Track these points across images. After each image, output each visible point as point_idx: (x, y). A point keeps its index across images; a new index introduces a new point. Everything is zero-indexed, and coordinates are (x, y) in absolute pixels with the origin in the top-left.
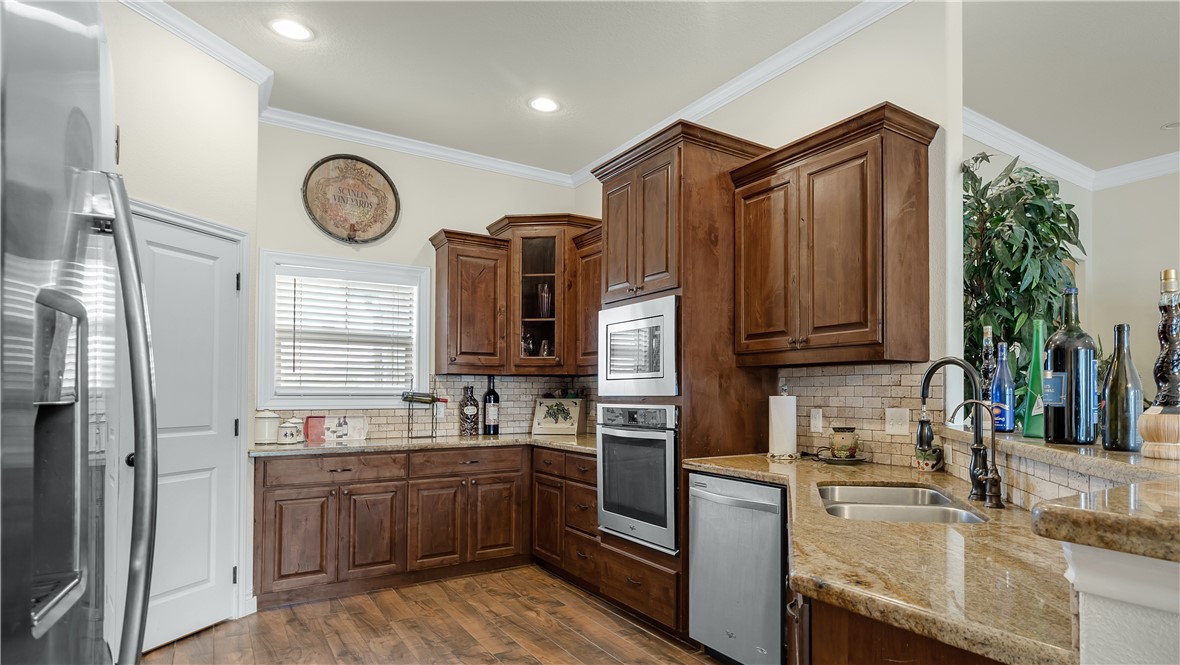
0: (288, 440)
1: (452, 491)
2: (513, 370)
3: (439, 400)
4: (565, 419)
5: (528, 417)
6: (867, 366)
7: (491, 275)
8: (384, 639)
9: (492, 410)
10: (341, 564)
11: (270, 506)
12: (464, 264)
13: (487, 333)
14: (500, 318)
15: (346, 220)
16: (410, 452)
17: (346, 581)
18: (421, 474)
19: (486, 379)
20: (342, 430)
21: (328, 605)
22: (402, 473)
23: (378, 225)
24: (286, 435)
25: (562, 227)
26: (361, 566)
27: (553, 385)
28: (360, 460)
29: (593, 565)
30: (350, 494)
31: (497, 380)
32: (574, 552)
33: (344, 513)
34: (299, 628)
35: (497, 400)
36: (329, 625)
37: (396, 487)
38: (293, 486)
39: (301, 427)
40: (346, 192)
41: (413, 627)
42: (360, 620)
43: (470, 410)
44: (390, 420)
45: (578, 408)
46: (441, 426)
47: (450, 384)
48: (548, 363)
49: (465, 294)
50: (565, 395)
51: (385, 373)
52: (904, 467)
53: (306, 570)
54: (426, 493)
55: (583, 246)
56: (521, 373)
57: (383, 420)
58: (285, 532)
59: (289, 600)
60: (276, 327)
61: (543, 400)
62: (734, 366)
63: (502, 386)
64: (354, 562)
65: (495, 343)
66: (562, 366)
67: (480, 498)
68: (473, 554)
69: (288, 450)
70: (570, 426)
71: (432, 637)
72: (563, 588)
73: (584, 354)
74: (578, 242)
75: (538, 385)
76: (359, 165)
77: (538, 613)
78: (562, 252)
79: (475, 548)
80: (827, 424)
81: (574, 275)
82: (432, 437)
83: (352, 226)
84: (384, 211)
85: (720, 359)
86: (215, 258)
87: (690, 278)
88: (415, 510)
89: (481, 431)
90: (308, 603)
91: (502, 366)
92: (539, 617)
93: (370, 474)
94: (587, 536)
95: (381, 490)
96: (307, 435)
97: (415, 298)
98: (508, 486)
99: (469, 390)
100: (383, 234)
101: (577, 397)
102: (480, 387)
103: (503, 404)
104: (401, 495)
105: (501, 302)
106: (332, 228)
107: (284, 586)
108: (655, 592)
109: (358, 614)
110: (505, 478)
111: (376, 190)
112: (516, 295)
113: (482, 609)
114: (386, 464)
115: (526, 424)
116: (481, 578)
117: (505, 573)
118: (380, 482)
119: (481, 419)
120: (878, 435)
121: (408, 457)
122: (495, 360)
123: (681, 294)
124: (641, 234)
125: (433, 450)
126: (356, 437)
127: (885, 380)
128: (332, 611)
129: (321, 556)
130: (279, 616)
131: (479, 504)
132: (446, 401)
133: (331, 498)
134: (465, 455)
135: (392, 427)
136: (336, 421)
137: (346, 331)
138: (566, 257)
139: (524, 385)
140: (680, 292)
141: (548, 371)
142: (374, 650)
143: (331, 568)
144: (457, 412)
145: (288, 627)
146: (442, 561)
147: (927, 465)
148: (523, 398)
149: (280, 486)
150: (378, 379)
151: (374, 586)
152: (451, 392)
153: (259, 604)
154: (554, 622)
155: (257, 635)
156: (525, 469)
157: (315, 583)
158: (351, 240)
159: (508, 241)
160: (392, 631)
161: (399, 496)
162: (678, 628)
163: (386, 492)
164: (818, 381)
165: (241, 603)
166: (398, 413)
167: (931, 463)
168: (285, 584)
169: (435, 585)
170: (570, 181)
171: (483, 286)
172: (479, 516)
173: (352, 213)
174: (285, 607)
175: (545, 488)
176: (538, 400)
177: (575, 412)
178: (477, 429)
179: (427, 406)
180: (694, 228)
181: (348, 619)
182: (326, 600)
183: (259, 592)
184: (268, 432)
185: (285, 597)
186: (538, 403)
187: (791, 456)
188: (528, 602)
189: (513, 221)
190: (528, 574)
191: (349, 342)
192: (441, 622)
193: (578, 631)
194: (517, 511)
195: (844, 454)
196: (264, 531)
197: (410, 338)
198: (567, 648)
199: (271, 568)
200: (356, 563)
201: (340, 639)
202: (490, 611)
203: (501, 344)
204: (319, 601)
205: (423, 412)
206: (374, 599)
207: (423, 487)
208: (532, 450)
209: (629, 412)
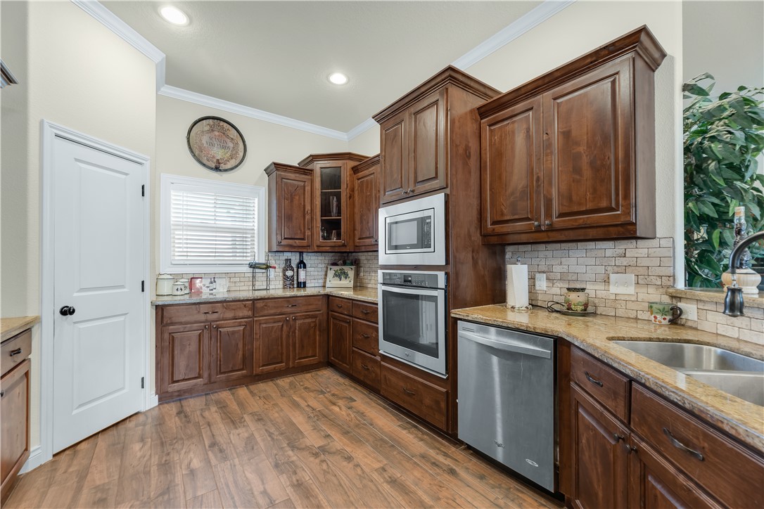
0: (179, 293)
1: (281, 324)
2: (316, 249)
3: (271, 267)
4: (346, 278)
5: (323, 277)
6: (591, 243)
7: (302, 191)
8: (240, 431)
9: (302, 273)
10: (212, 373)
11: (166, 336)
12: (286, 183)
13: (300, 227)
14: (308, 217)
15: (214, 157)
16: (254, 300)
17: (215, 382)
18: (262, 314)
19: (298, 254)
20: (213, 286)
21: (203, 399)
22: (250, 313)
23: (234, 160)
24: (177, 290)
25: (345, 161)
26: (225, 373)
27: (337, 258)
28: (223, 306)
29: (374, 375)
30: (218, 327)
31: (305, 255)
32: (359, 364)
33: (213, 340)
34: (184, 419)
35: (305, 267)
36: (204, 417)
37: (246, 322)
38: (181, 323)
39: (187, 285)
40: (214, 139)
41: (259, 420)
42: (224, 413)
43: (289, 273)
44: (242, 279)
45: (353, 272)
46: (272, 283)
47: (277, 258)
48: (337, 244)
49: (286, 201)
50: (345, 264)
51: (238, 251)
52: (629, 318)
53: (190, 377)
54: (264, 326)
55: (359, 172)
56: (320, 251)
57: (238, 280)
58: (176, 352)
59: (179, 396)
60: (172, 222)
61: (331, 267)
62: (481, 244)
63: (308, 259)
64: (220, 370)
65: (304, 233)
66: (346, 246)
67: (297, 328)
68: (294, 362)
69: (178, 300)
70: (348, 282)
71: (272, 430)
72: (351, 386)
73: (360, 239)
74: (355, 170)
75: (328, 258)
76: (222, 123)
77: (340, 408)
78: (345, 176)
79: (294, 359)
80: (551, 285)
81: (353, 190)
82: (266, 289)
83: (218, 160)
84: (237, 152)
85: (472, 238)
86: (127, 174)
87: (455, 181)
88: (258, 337)
89: (295, 286)
90: (191, 398)
91: (309, 246)
92: (340, 411)
93: (229, 314)
94: (369, 355)
95: (236, 324)
96: (191, 289)
97: (256, 205)
98: (314, 320)
99: (288, 261)
100: (237, 166)
101: (352, 265)
102: (295, 259)
103: (308, 269)
104: (249, 327)
105: (308, 208)
106: (205, 161)
107: (175, 388)
108: (427, 401)
109: (223, 407)
110: (312, 315)
111: (232, 139)
112: (317, 203)
113: (303, 404)
114: (240, 308)
115: (321, 281)
116: (299, 377)
117: (313, 374)
118: (236, 319)
119: (295, 278)
120: (601, 294)
121: (254, 304)
122: (305, 243)
123: (449, 193)
124: (413, 154)
125: (269, 298)
126: (221, 291)
127: (609, 253)
128: (206, 405)
129: (199, 367)
130: (172, 408)
131: (297, 331)
132: (275, 268)
133: (205, 331)
134: (288, 301)
135: (243, 284)
136: (209, 280)
137: (215, 225)
138: (348, 179)
139: (320, 258)
140: (448, 191)
141: (337, 250)
142: (233, 442)
143: (206, 375)
144: (281, 274)
145: (177, 418)
146: (275, 368)
147: (664, 319)
148: (320, 265)
149: (172, 324)
150: (234, 254)
151: (232, 385)
152: (278, 262)
153: (160, 399)
154: (353, 416)
155: (156, 425)
156: (324, 309)
157: (196, 385)
158: (217, 169)
159: (312, 170)
160: (245, 424)
161: (248, 328)
162: (448, 429)
163: (240, 326)
164: (541, 254)
165: (148, 400)
166: (247, 275)
167: (668, 318)
168: (176, 386)
169: (270, 383)
170: (346, 137)
171: (297, 198)
172: (297, 339)
173: (218, 153)
174: (176, 401)
175: (335, 321)
176: (329, 267)
177: (351, 274)
178: (293, 285)
179: (264, 271)
180: (457, 146)
181: (216, 412)
182: (201, 395)
183: (159, 392)
184: (166, 288)
185: (177, 394)
186: (329, 269)
187: (527, 308)
188: (331, 398)
189: (314, 158)
190: (328, 375)
191: (216, 232)
192: (276, 415)
193: (371, 425)
194: (320, 336)
195: (580, 308)
196: (162, 353)
197: (253, 229)
198: (367, 441)
199: (167, 377)
200: (222, 371)
201: (211, 430)
202: (308, 406)
203: (308, 233)
204: (198, 396)
205: (261, 275)
206: (233, 394)
207: (263, 322)
208: (328, 298)
209: (404, 276)
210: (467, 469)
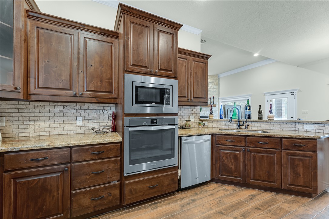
32: (86, 201)
108: (166, 183)
124: (157, 51)
127: (189, 110)
195: (188, 126)
209: (151, 120)
210: (191, 196)
